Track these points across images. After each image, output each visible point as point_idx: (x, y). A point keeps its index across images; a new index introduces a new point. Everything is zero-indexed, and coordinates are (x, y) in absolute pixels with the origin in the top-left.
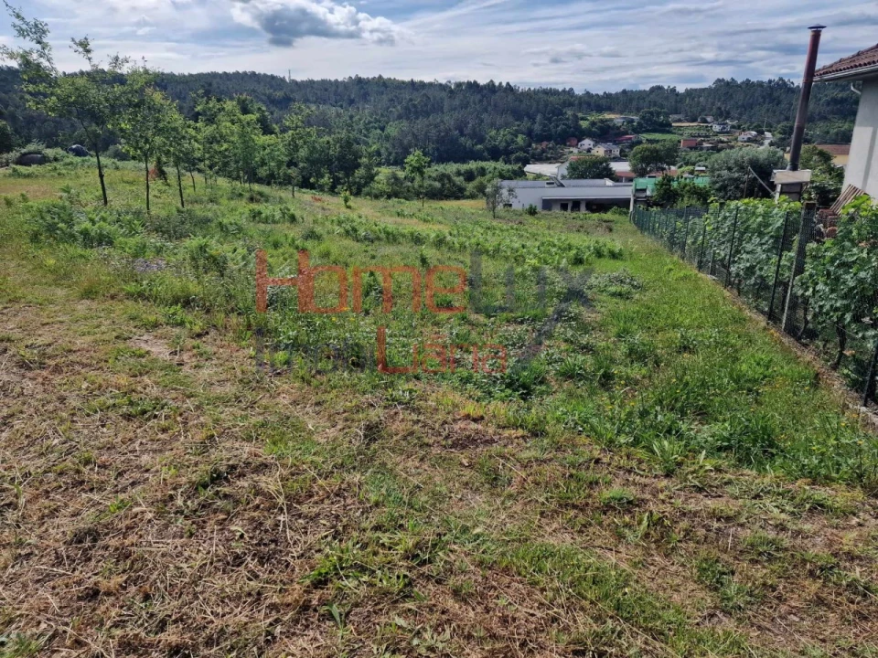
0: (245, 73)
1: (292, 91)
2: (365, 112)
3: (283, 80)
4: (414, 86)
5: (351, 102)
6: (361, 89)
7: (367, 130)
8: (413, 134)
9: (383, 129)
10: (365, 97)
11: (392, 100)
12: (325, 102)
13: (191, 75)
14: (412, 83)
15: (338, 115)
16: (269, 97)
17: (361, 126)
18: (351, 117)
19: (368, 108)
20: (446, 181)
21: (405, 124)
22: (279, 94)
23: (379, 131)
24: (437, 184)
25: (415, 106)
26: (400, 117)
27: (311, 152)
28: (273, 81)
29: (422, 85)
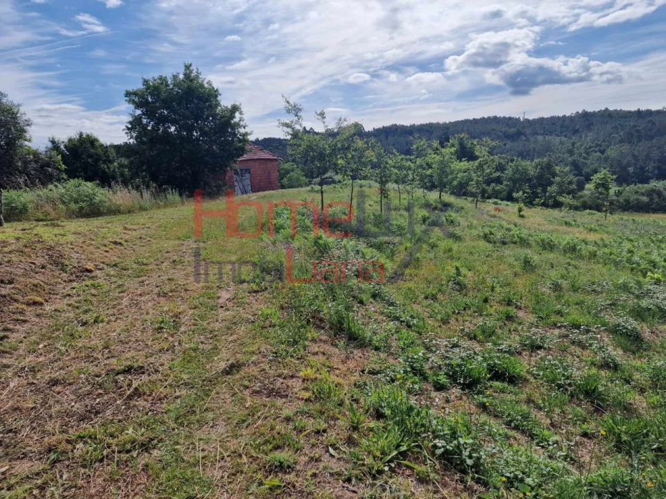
0: (489, 118)
1: (523, 128)
2: (588, 138)
3: (518, 120)
4: (639, 114)
5: (576, 132)
6: (587, 120)
7: (587, 153)
8: (633, 155)
9: (602, 152)
10: (589, 127)
11: (615, 128)
12: (551, 133)
13: (450, 123)
14: (639, 112)
15: (562, 143)
16: (504, 133)
17: (582, 151)
18: (573, 144)
19: (591, 135)
20: (655, 196)
21: (626, 148)
22: (513, 130)
23: (598, 154)
24: (645, 199)
25: (638, 131)
26: (621, 141)
27: (515, 173)
28: (509, 121)
29: (649, 113)
